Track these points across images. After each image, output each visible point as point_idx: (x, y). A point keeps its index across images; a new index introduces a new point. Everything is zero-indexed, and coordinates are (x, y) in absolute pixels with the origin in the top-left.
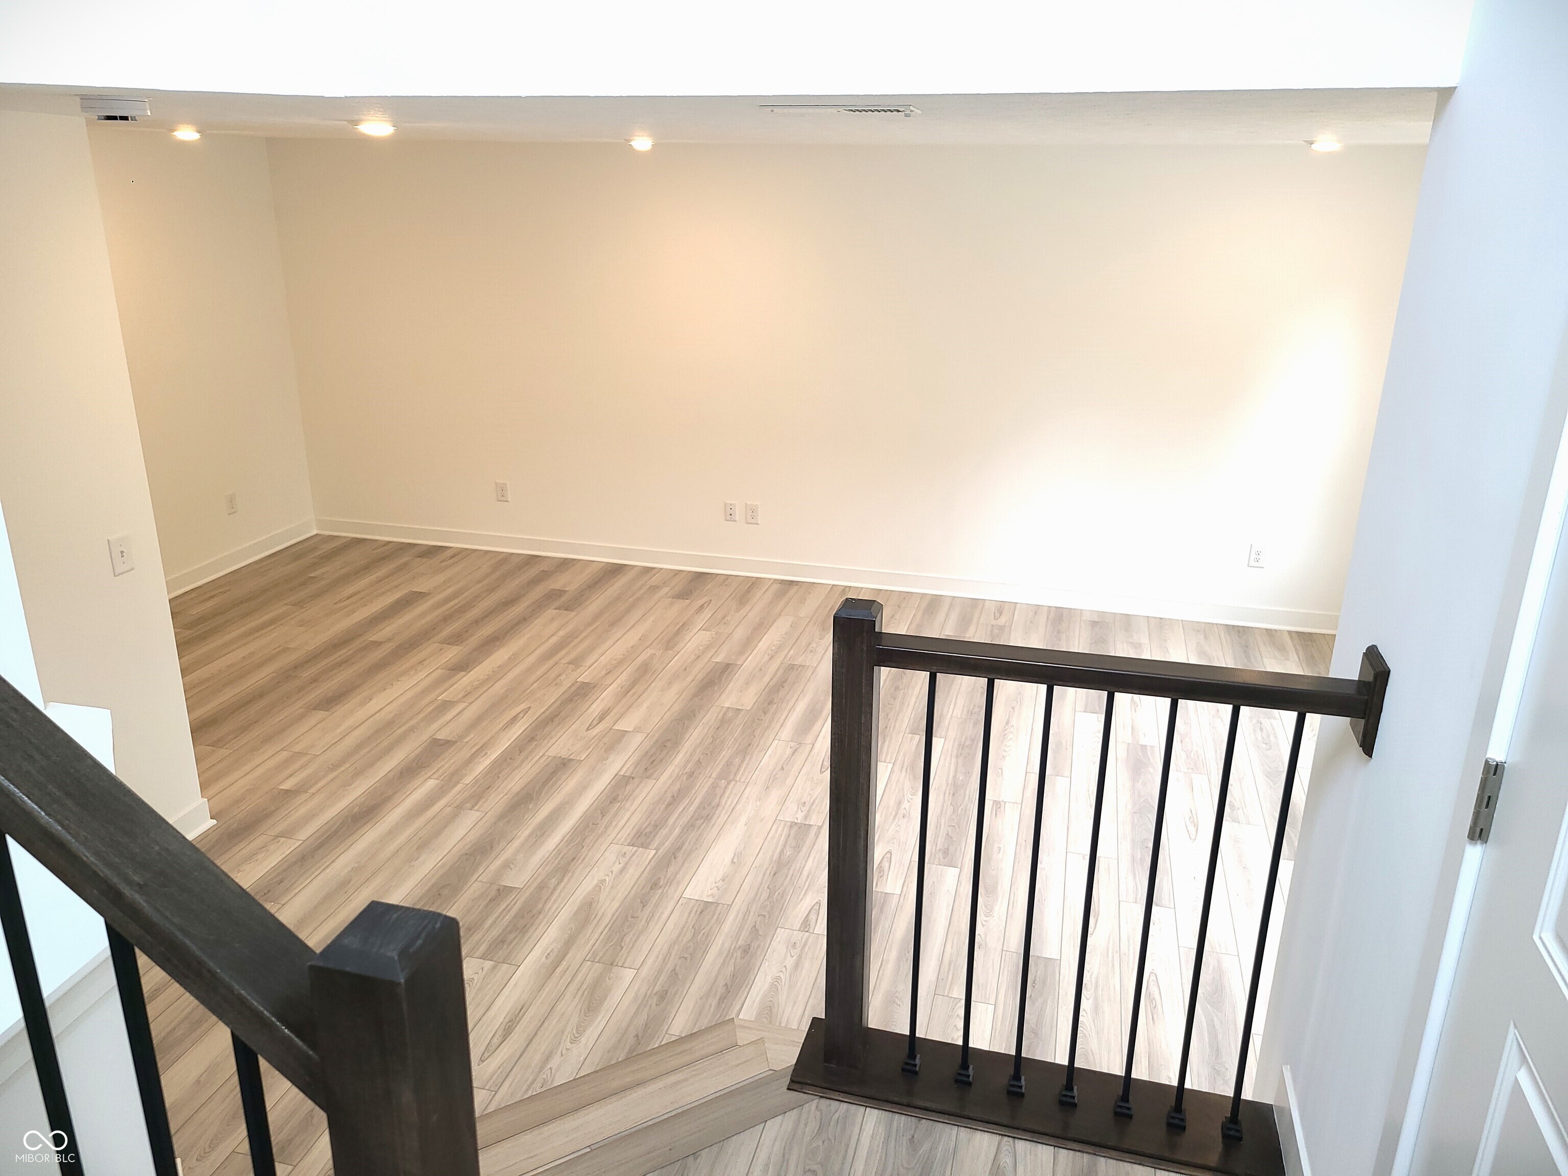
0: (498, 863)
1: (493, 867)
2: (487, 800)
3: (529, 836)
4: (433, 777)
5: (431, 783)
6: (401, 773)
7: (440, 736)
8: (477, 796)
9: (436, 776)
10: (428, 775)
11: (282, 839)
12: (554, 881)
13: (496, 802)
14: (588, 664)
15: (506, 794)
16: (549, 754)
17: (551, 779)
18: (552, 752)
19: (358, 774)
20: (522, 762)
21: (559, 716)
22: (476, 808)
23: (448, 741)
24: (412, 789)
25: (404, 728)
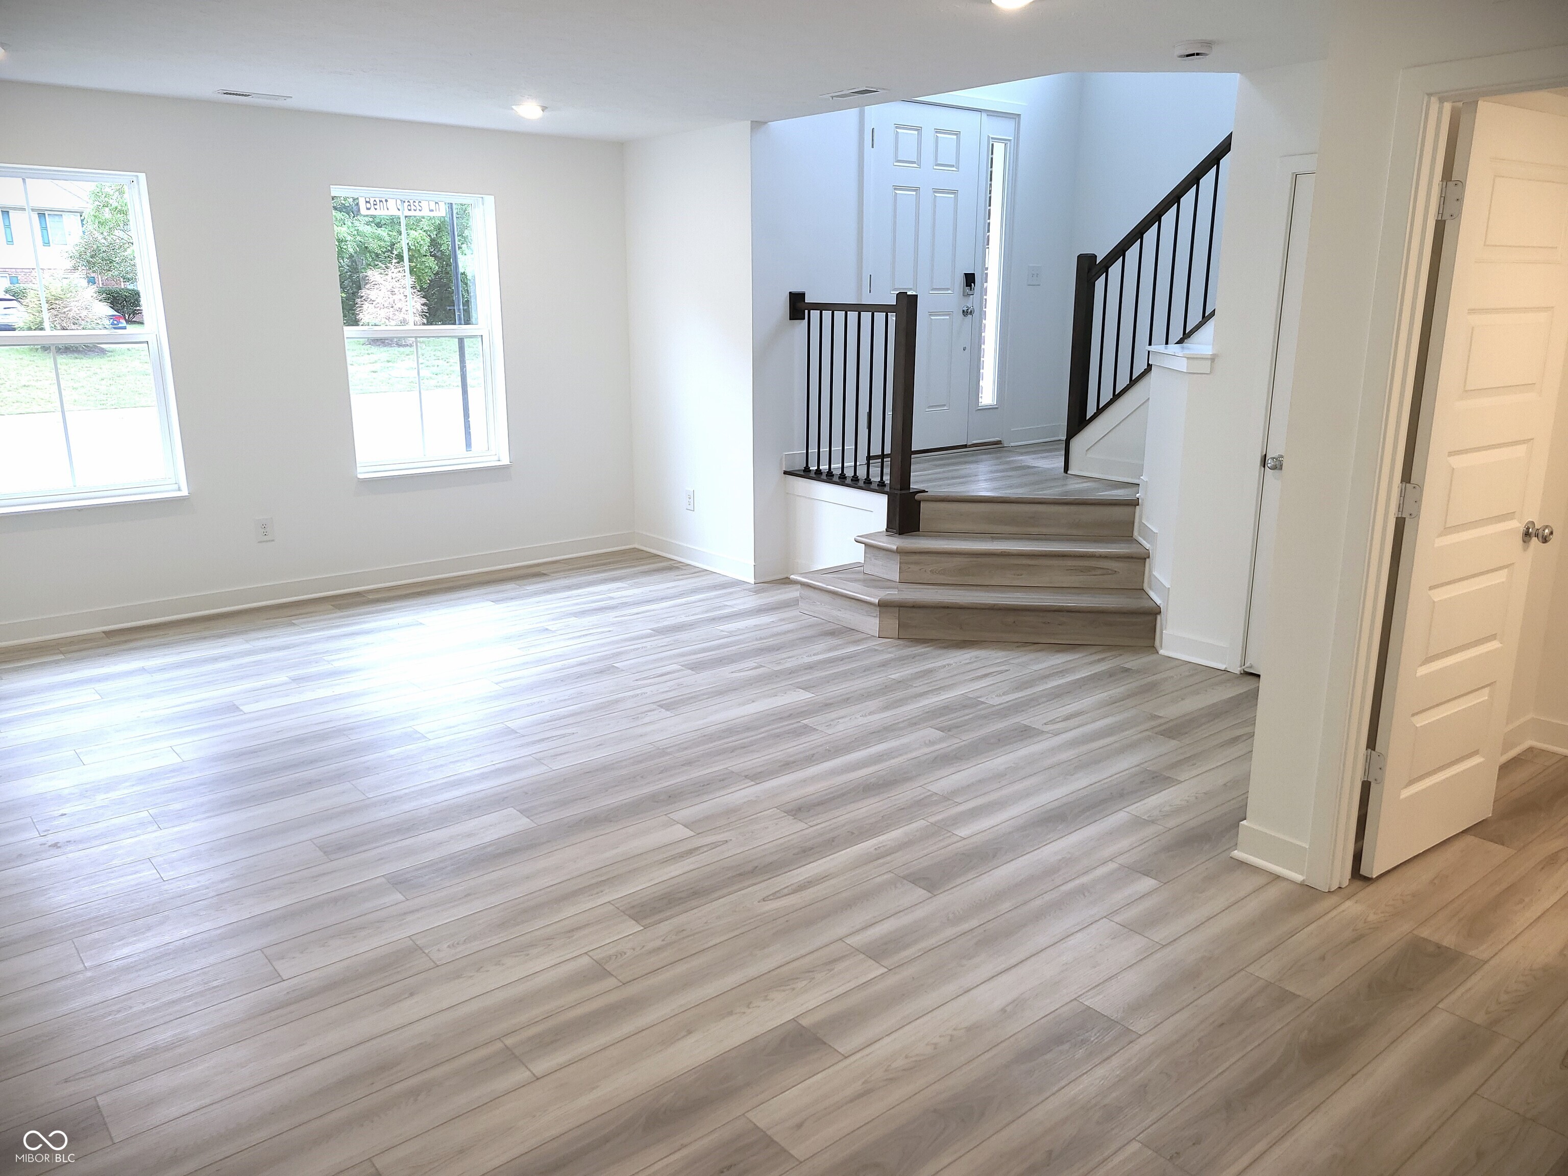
0: (937, 747)
1: (944, 745)
2: (912, 799)
3: (894, 758)
4: (958, 838)
5: (963, 832)
6: (994, 856)
7: (920, 893)
8: (920, 805)
9: (955, 839)
10: (964, 842)
11: (1145, 817)
12: (901, 725)
13: (905, 794)
14: (585, 960)
15: (889, 797)
16: (806, 826)
17: (828, 798)
18: (801, 825)
19: (1050, 871)
20: (844, 825)
21: (738, 873)
22: (929, 793)
23: (913, 882)
24: (988, 832)
25: (966, 926)
